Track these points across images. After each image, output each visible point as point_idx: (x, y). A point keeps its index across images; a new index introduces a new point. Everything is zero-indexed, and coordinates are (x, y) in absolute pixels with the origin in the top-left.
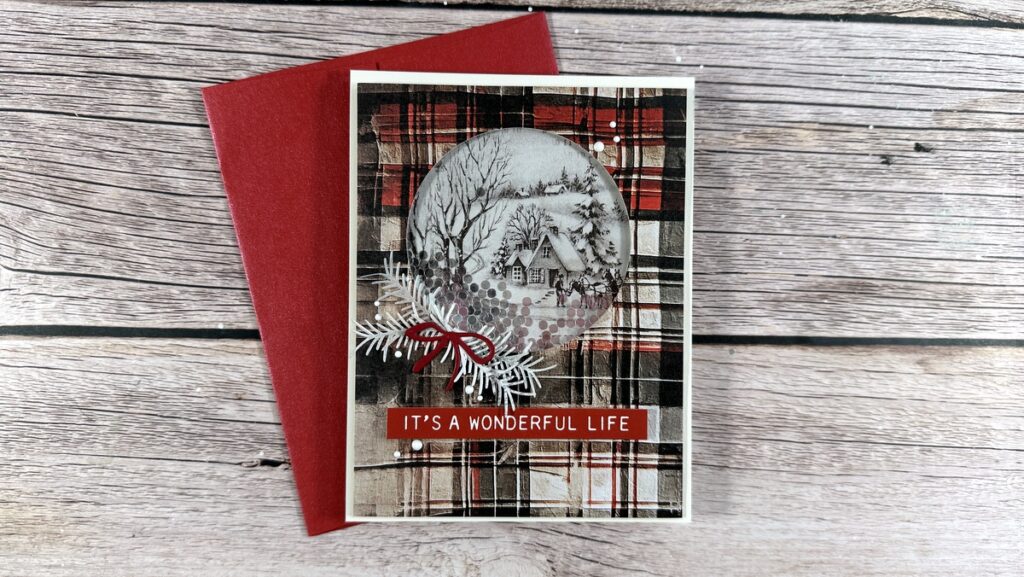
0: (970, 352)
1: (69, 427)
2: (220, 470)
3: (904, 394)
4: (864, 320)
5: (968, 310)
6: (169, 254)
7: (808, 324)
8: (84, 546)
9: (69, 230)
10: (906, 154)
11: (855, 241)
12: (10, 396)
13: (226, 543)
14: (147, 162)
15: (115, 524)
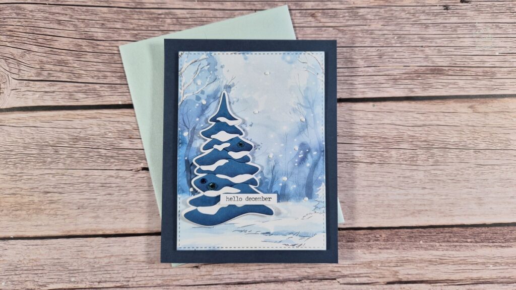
0: (496, 101)
1: (46, 156)
2: (122, 173)
3: (463, 123)
4: (440, 87)
5: (493, 80)
6: (94, 69)
7: (411, 90)
8: (54, 215)
9: (45, 59)
10: (456, 4)
11: (432, 48)
12: (17, 141)
13: (125, 210)
14: (82, 25)
15: (70, 203)
